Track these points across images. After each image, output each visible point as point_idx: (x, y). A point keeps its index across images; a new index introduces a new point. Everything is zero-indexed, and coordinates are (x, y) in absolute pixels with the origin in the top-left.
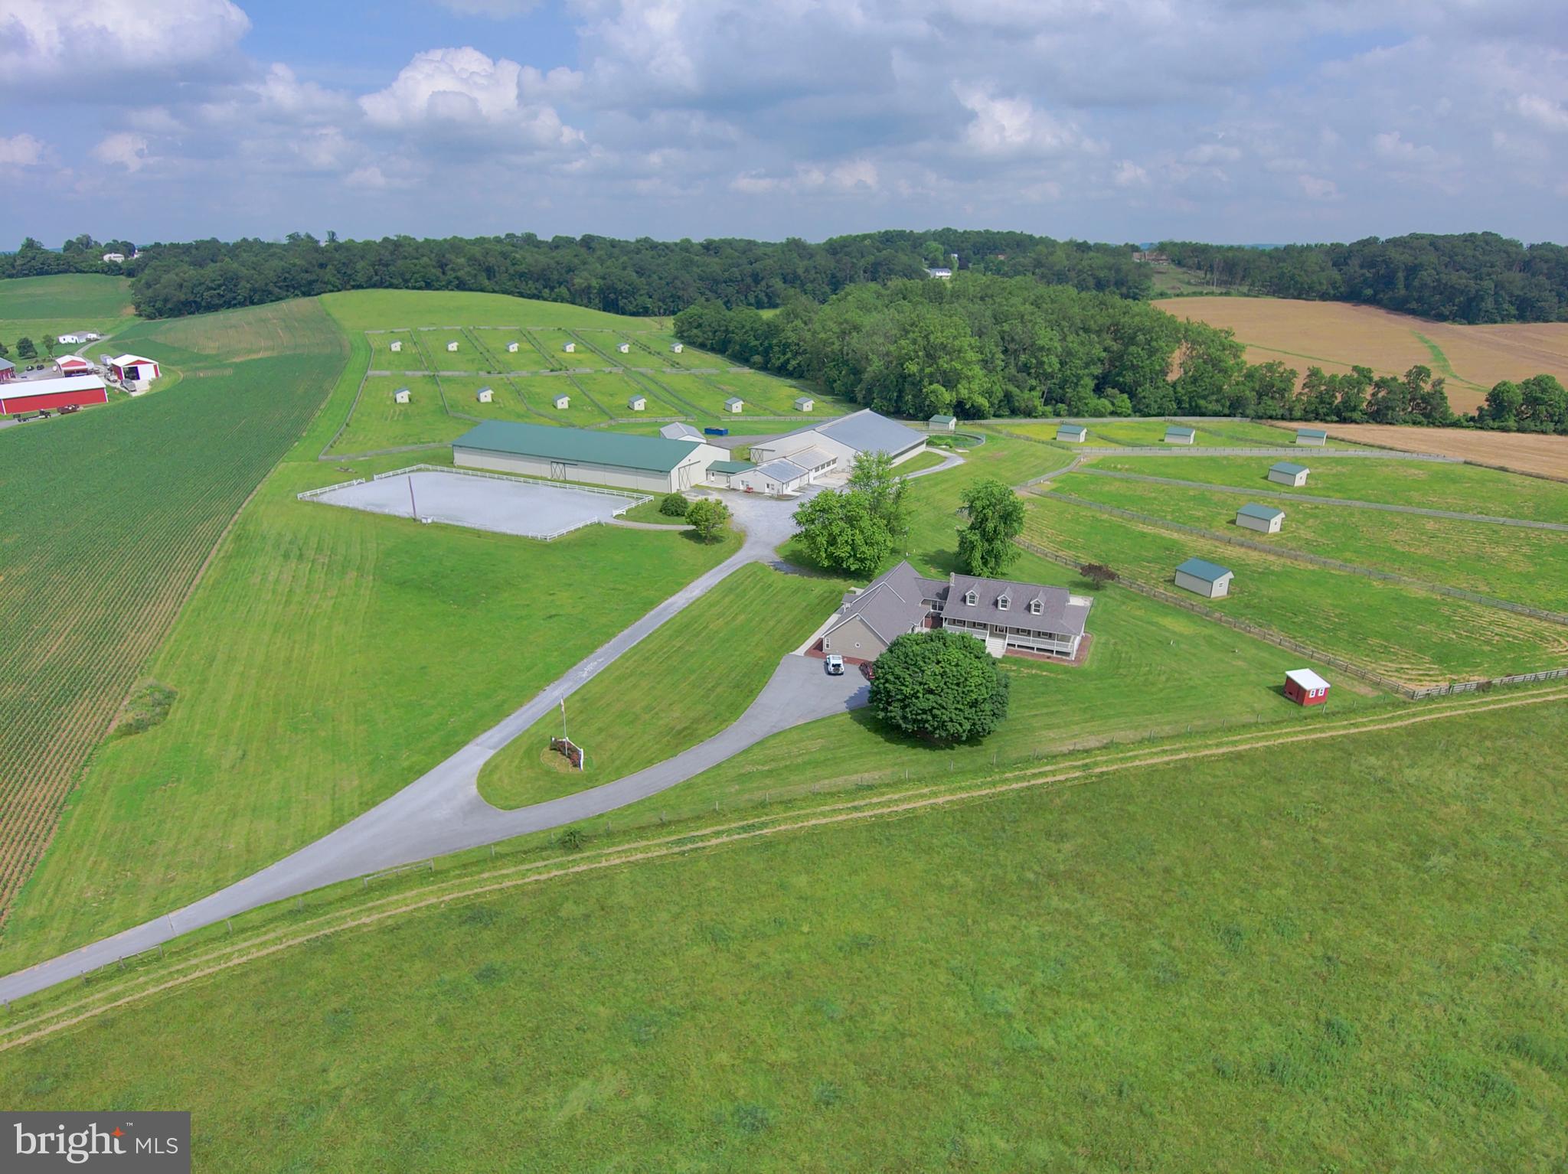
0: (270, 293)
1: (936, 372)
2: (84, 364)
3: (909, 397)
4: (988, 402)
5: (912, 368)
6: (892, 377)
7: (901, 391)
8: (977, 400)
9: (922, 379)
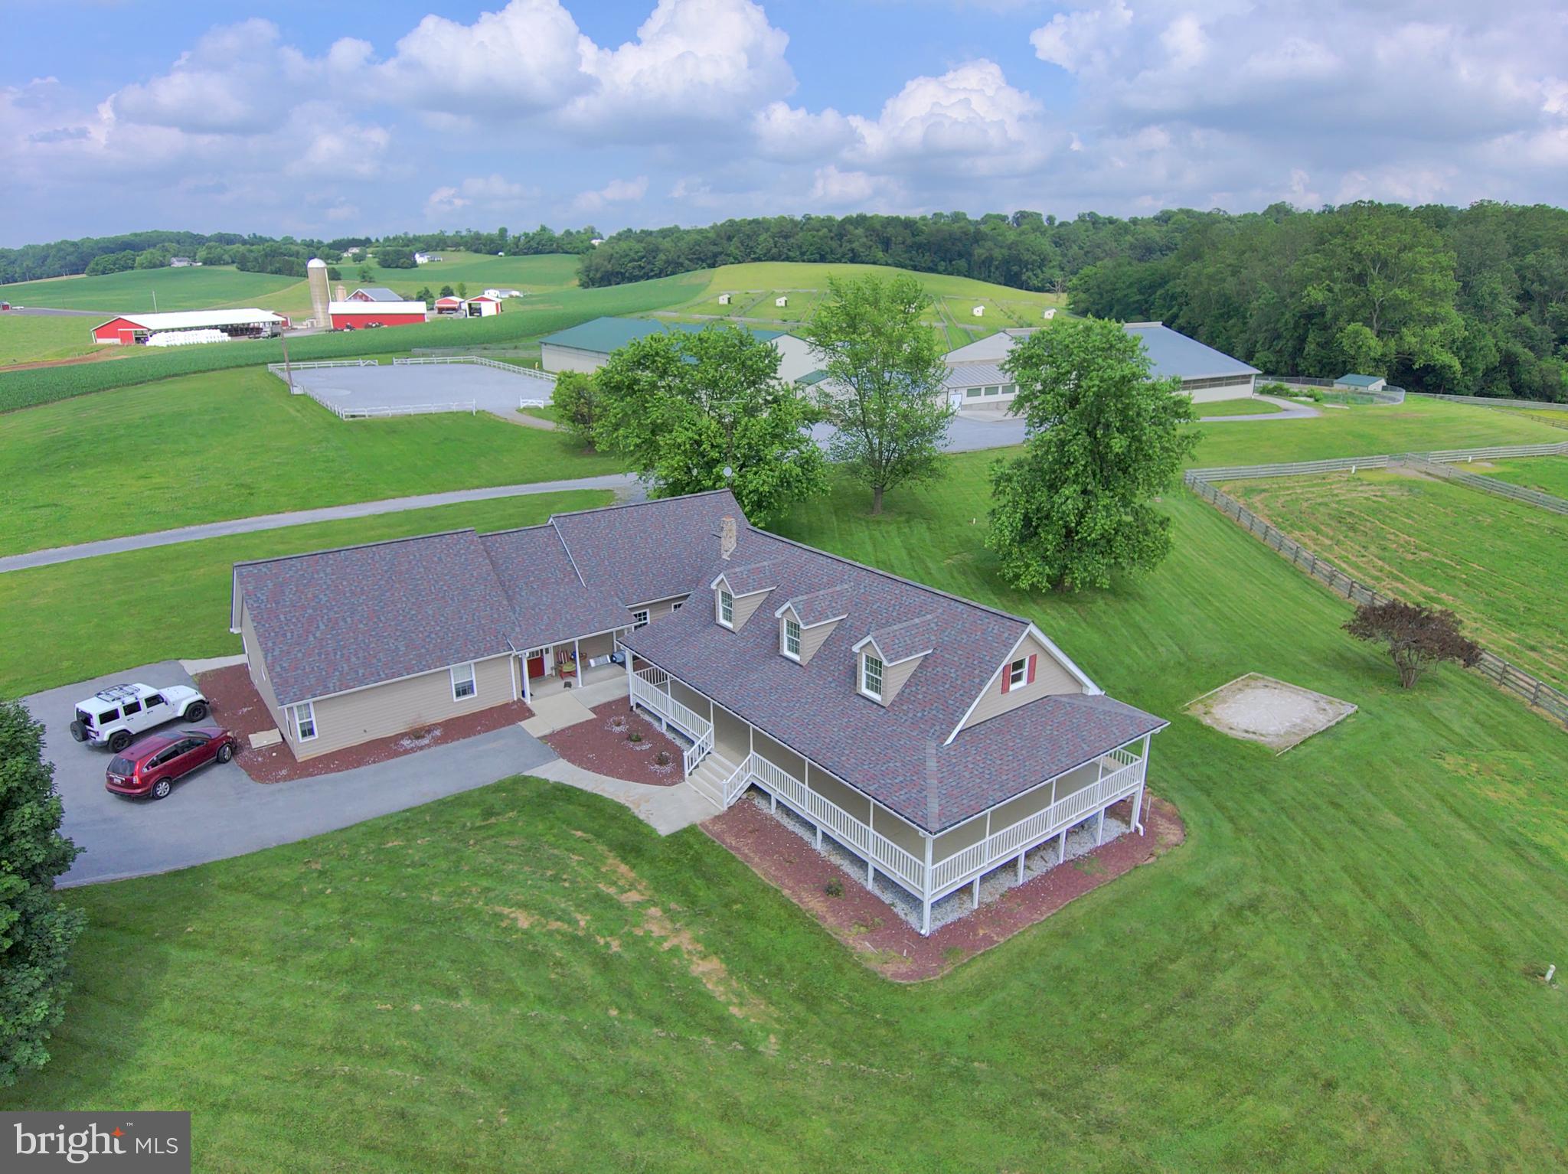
0: (682, 265)
1: (1364, 305)
2: (455, 303)
3: (1312, 346)
4: (1462, 363)
5: (1316, 294)
6: (1288, 315)
7: (1302, 340)
8: (1437, 357)
9: (1336, 318)
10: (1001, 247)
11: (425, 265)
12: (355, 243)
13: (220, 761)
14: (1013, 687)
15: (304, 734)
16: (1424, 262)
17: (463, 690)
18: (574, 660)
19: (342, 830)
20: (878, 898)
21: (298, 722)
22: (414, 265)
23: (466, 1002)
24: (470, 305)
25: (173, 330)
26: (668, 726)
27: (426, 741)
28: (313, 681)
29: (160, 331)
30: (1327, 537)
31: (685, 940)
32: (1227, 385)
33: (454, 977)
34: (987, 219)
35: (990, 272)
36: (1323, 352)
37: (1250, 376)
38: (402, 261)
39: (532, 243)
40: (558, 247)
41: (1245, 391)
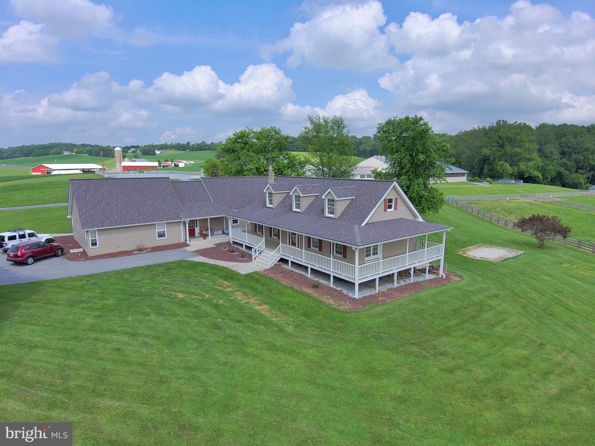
1: (504, 155)
2: (170, 164)
3: (486, 171)
4: (542, 175)
5: (486, 151)
6: (476, 160)
7: (482, 169)
8: (533, 173)
9: (494, 160)
10: (369, 146)
11: (159, 154)
12: (133, 147)
13: (56, 256)
14: (388, 210)
15: (93, 245)
16: (525, 139)
17: (162, 235)
18: (208, 230)
19: (104, 273)
20: (335, 289)
21: (90, 239)
22: (155, 154)
23: (153, 317)
24: (175, 164)
25: (61, 170)
26: (246, 246)
27: (144, 252)
28: (98, 222)
29: (57, 170)
30: (502, 215)
31: (252, 301)
32: (457, 176)
33: (148, 310)
34: (364, 138)
35: (365, 155)
36: (490, 173)
37: (465, 173)
38: (150, 152)
39: (199, 147)
40: (208, 148)
41: (464, 179)
